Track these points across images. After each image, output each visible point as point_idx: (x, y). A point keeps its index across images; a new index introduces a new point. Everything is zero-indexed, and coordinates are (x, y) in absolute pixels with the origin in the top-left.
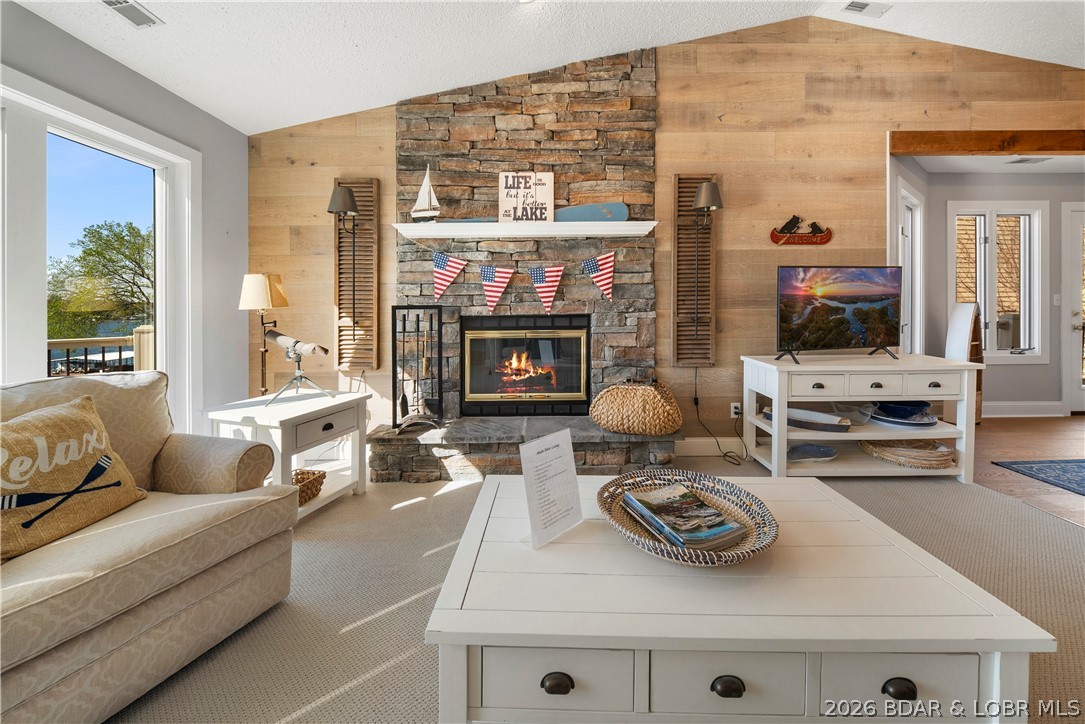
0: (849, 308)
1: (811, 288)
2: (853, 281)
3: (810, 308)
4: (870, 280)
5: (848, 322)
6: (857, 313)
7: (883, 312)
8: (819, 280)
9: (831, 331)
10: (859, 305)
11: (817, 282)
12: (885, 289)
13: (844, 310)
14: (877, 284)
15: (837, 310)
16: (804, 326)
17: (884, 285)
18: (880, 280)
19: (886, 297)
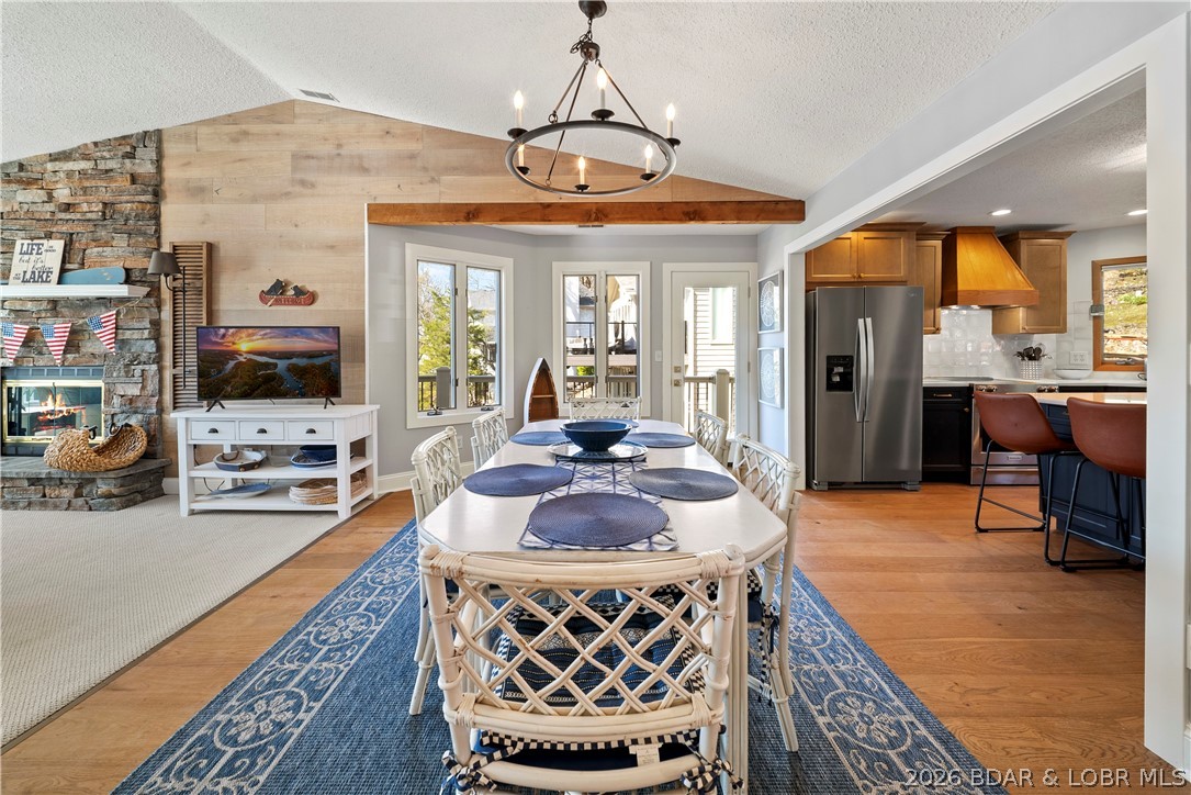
0: (282, 364)
1: (234, 343)
2: (286, 337)
3: (232, 364)
4: (308, 337)
5: (281, 377)
6: (292, 369)
7: (325, 368)
8: (243, 335)
9: (260, 386)
10: (294, 361)
11: (241, 338)
12: (326, 345)
13: (276, 365)
14: (317, 340)
15: (266, 366)
16: (226, 381)
17: (325, 341)
18: (321, 336)
19: (330, 353)
